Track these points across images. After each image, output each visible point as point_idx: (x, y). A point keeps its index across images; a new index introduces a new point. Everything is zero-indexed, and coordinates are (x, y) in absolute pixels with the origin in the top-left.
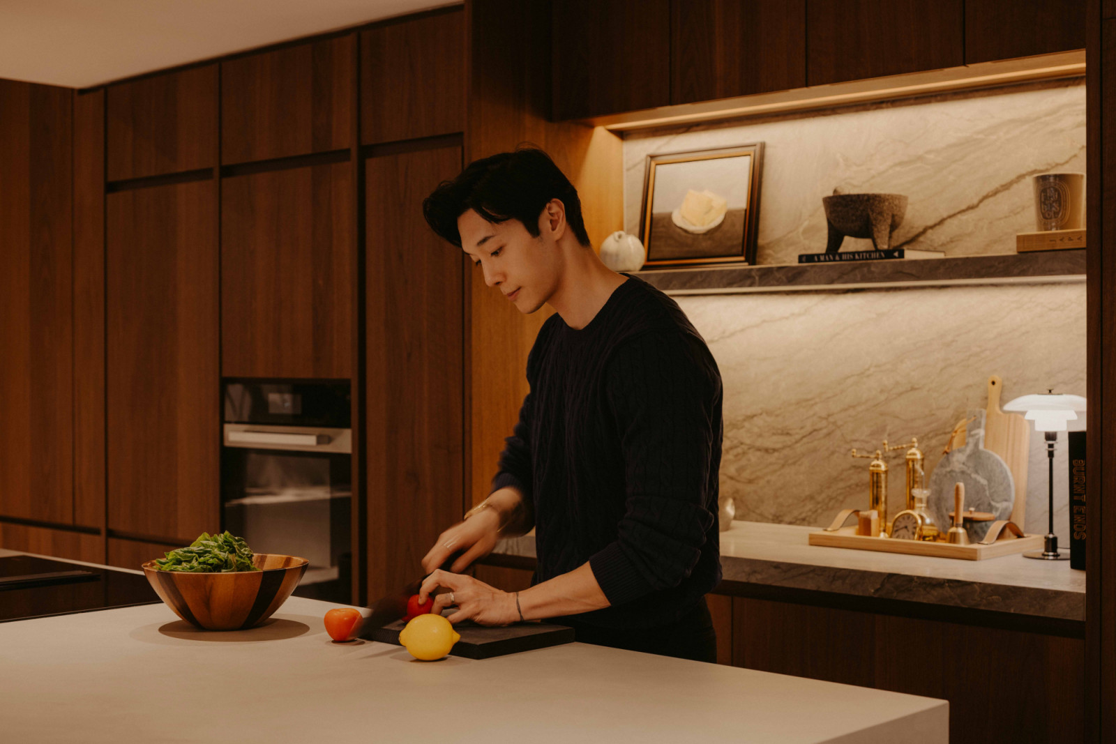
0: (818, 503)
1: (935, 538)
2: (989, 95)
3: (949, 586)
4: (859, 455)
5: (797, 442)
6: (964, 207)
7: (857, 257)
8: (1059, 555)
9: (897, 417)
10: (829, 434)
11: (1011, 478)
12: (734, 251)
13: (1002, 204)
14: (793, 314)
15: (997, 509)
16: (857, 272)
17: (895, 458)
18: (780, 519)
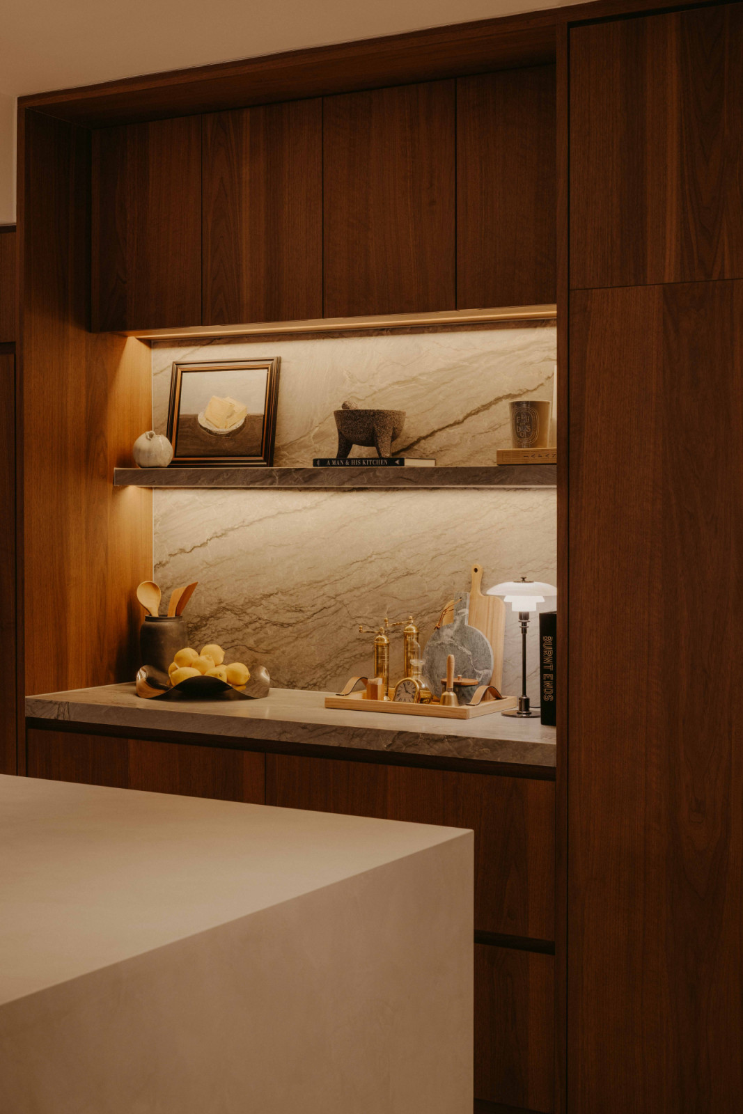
0: (328, 670)
1: (431, 700)
2: (472, 330)
3: (448, 741)
4: (364, 631)
5: (308, 618)
6: (451, 422)
7: (364, 463)
8: (531, 713)
9: (396, 598)
10: (337, 611)
11: (491, 650)
12: (254, 451)
13: (484, 421)
14: (305, 508)
15: (480, 675)
16: (364, 475)
17: (393, 632)
18: (294, 684)
